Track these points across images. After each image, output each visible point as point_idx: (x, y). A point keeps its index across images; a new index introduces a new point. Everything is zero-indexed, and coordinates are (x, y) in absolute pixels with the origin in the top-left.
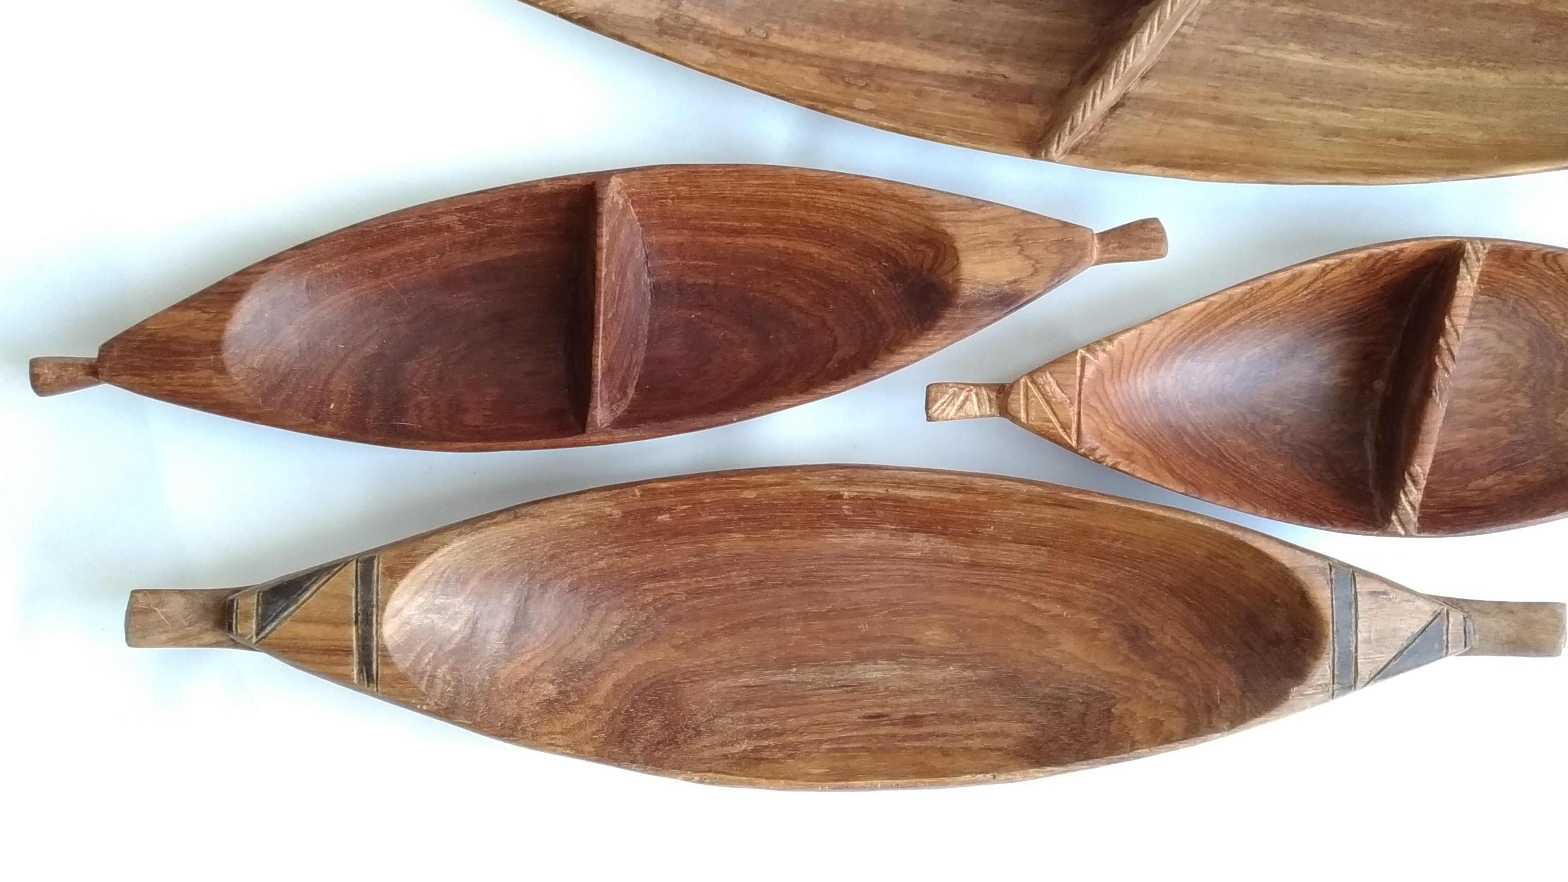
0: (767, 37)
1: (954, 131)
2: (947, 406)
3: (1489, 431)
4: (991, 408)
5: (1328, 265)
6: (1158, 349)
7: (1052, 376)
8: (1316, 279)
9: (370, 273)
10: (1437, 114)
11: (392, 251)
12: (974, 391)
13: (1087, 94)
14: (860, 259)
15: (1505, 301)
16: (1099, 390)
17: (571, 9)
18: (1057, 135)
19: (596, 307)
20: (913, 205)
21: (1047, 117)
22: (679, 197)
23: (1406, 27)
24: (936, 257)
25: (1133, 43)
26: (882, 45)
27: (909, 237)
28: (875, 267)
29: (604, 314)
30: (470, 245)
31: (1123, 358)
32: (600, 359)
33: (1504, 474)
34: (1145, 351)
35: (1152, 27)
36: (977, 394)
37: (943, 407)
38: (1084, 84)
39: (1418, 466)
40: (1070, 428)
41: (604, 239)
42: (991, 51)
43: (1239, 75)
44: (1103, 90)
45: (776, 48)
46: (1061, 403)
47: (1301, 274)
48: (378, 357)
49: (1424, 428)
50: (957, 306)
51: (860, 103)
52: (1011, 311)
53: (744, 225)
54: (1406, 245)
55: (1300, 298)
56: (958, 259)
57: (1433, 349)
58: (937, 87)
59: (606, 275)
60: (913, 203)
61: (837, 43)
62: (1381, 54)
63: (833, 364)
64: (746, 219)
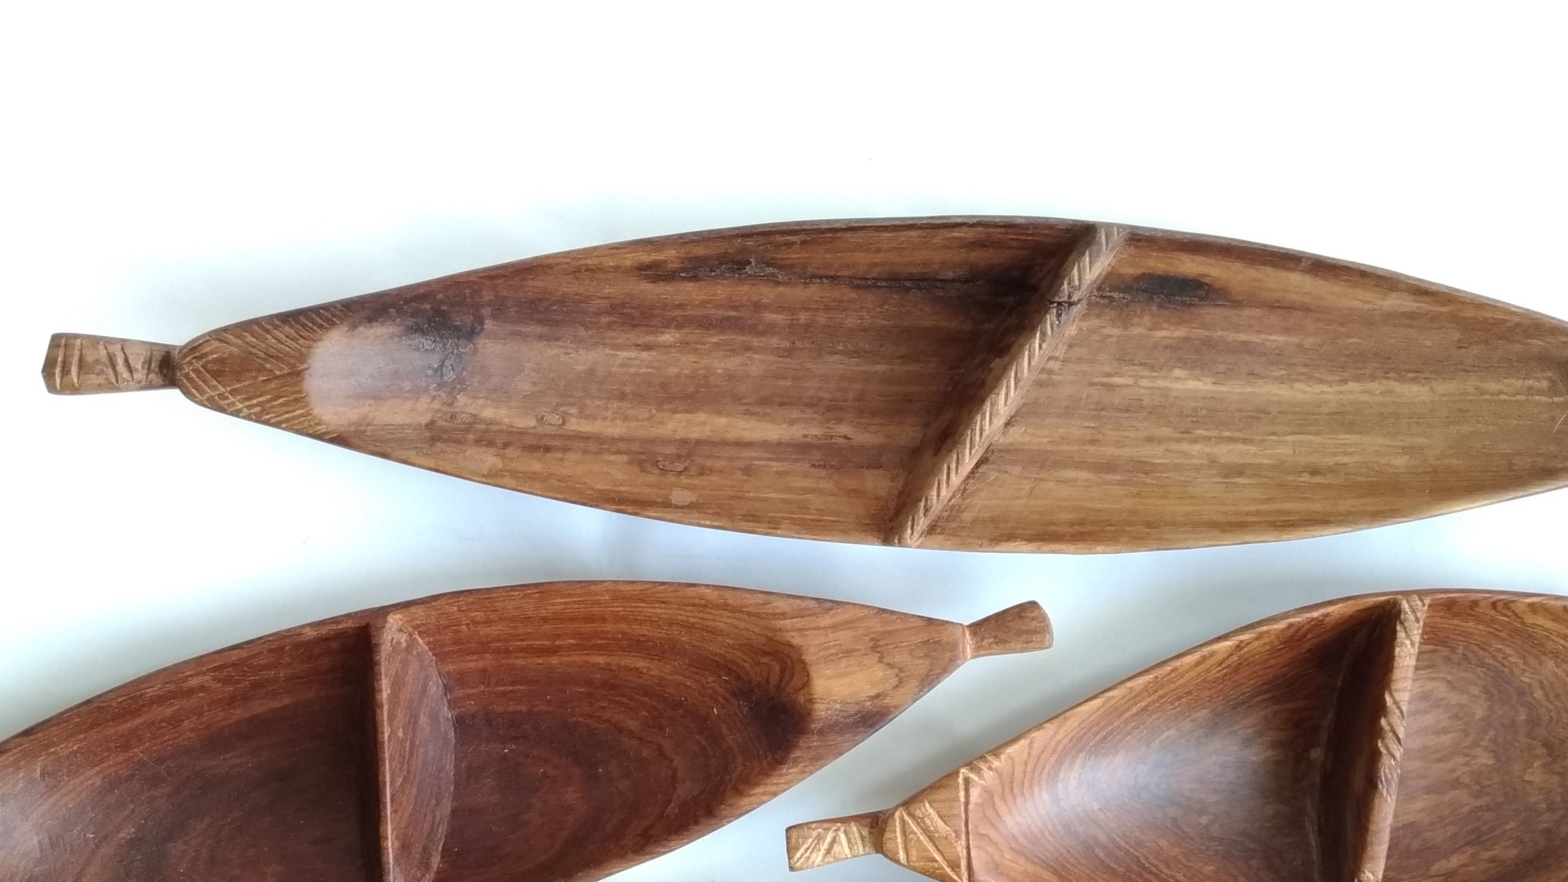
0: (564, 424)
1: (790, 518)
2: (811, 852)
3: (1448, 797)
4: (864, 847)
5: (1242, 641)
6: (1054, 751)
7: (931, 806)
8: (1231, 654)
9: (117, 747)
10: (1353, 438)
11: (138, 721)
12: (842, 829)
13: (940, 470)
14: (697, 673)
15: (1453, 650)
16: (989, 813)
18: (911, 518)
19: (380, 778)
20: (749, 614)
21: (899, 484)
22: (475, 622)
23: (1309, 342)
24: (783, 671)
25: (988, 404)
26: (702, 416)
27: (749, 648)
28: (714, 682)
29: (391, 785)
30: (231, 701)
31: (1013, 771)
32: (390, 841)
33: (1470, 851)
34: (1039, 758)
35: (1008, 387)
36: (846, 832)
37: (807, 854)
38: (936, 454)
39: (1369, 872)
40: (959, 866)
41: (385, 692)
42: (829, 409)
43: (1119, 410)
44: (958, 463)
45: (575, 436)
46: (946, 838)
47: (1212, 654)
48: (135, 843)
49: (1372, 827)
50: (812, 732)
51: (679, 495)
52: (877, 730)
53: (556, 643)
54: (1330, 609)
55: (1215, 673)
56: (808, 675)
57: (1376, 732)
58: (768, 459)
59: (389, 736)
60: (750, 612)
61: (648, 419)
62: (1283, 372)
63: (672, 809)
64: (558, 637)
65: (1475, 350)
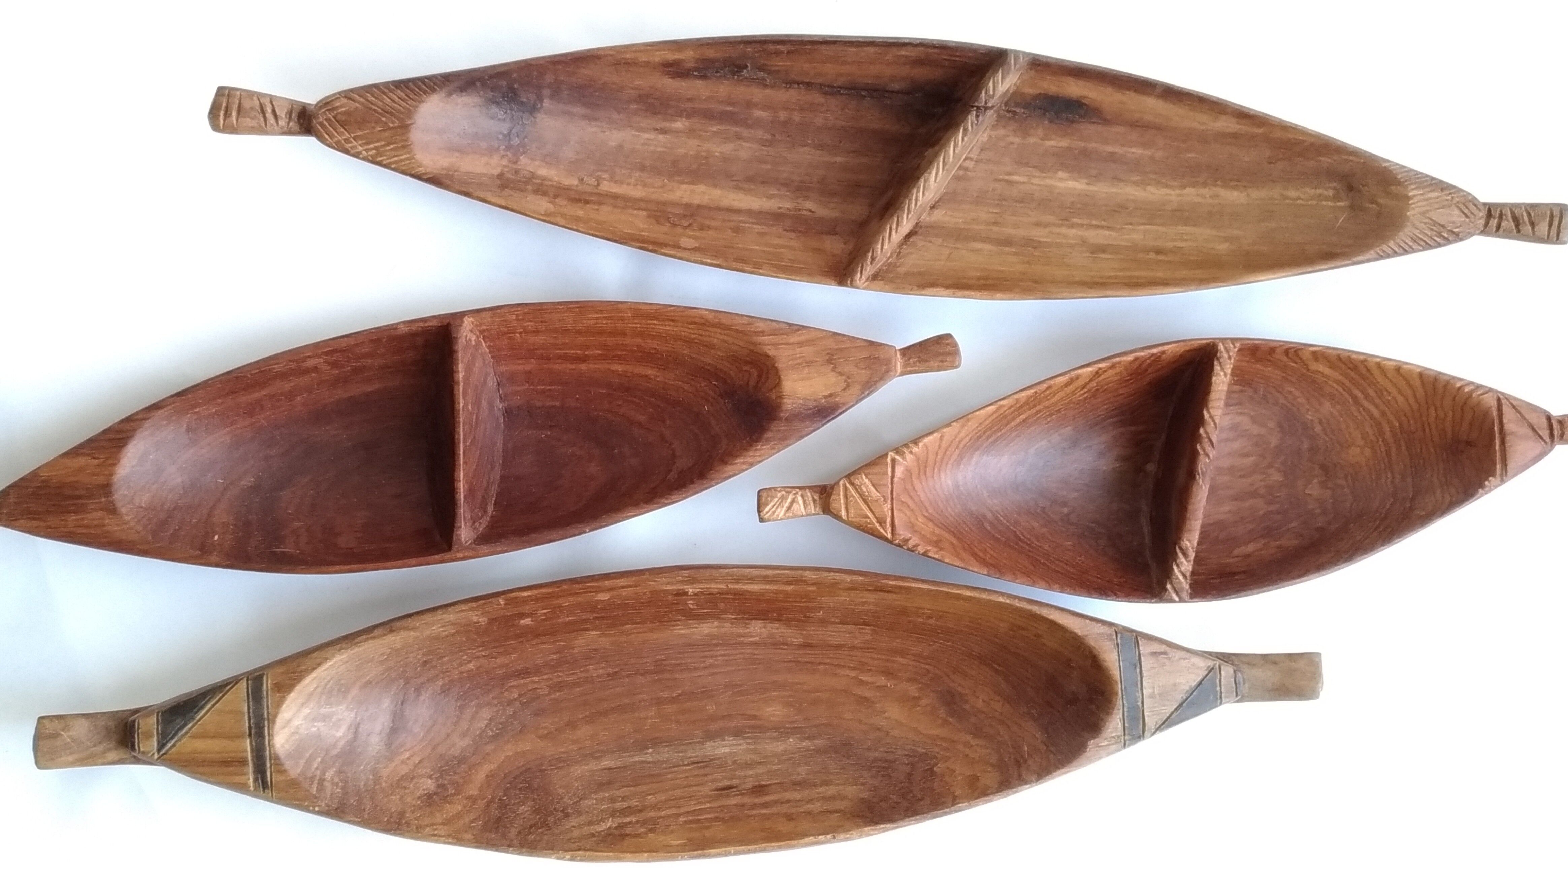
0: (598, 185)
1: (768, 264)
2: (777, 508)
3: (1248, 504)
4: (815, 507)
5: (1100, 369)
6: (957, 448)
7: (867, 477)
8: (1091, 380)
9: (244, 413)
10: (1188, 229)
11: (264, 392)
12: (800, 493)
13: (885, 229)
14: (693, 379)
15: (1256, 391)
16: (909, 487)
17: (421, 170)
18: (861, 265)
19: (456, 437)
20: (737, 331)
21: (851, 247)
22: (526, 332)
23: (1159, 155)
24: (760, 376)
25: (922, 180)
26: (701, 188)
27: (735, 359)
28: (706, 386)
29: (464, 442)
30: (335, 383)
31: (927, 458)
32: (462, 483)
33: (1263, 541)
34: (946, 451)
35: (938, 168)
36: (802, 496)
37: (774, 509)
38: (881, 219)
39: (1187, 540)
40: (885, 522)
41: (461, 375)
42: (798, 189)
43: (1017, 201)
44: (897, 225)
45: (607, 195)
46: (877, 501)
47: (1077, 377)
48: (255, 489)
49: (1190, 507)
50: (780, 419)
51: (685, 242)
52: (829, 421)
53: (586, 353)
54: (1166, 348)
55: (1079, 396)
56: (779, 378)
57: (1195, 437)
58: (753, 223)
59: (463, 407)
60: (737, 330)
61: (661, 187)
62: (1139, 178)
63: (673, 475)
64: (588, 348)
65: (1280, 165)
